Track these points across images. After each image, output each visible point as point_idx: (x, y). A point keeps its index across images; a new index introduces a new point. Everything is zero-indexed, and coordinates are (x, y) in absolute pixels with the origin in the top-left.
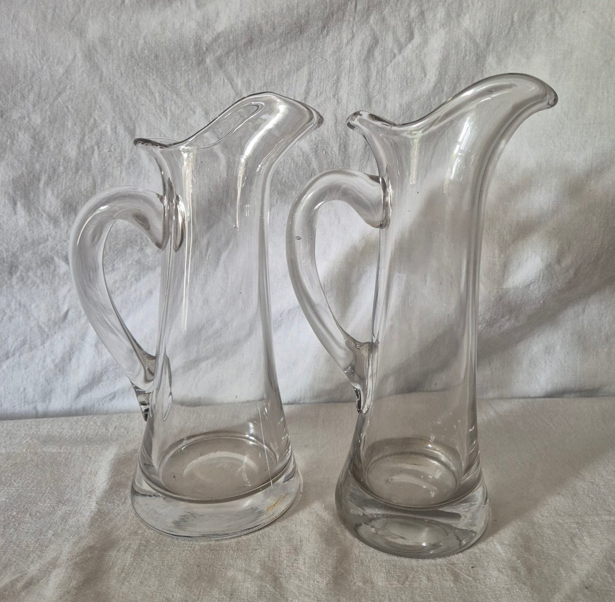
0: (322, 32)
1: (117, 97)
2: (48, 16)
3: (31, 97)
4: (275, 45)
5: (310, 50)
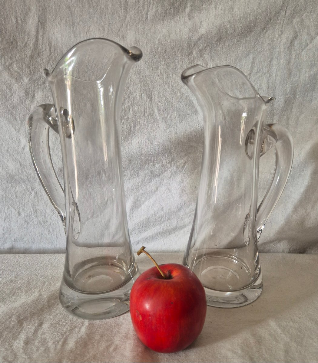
0: (263, 30)
1: (143, 77)
2: (105, 29)
4: (234, 41)
5: (255, 43)
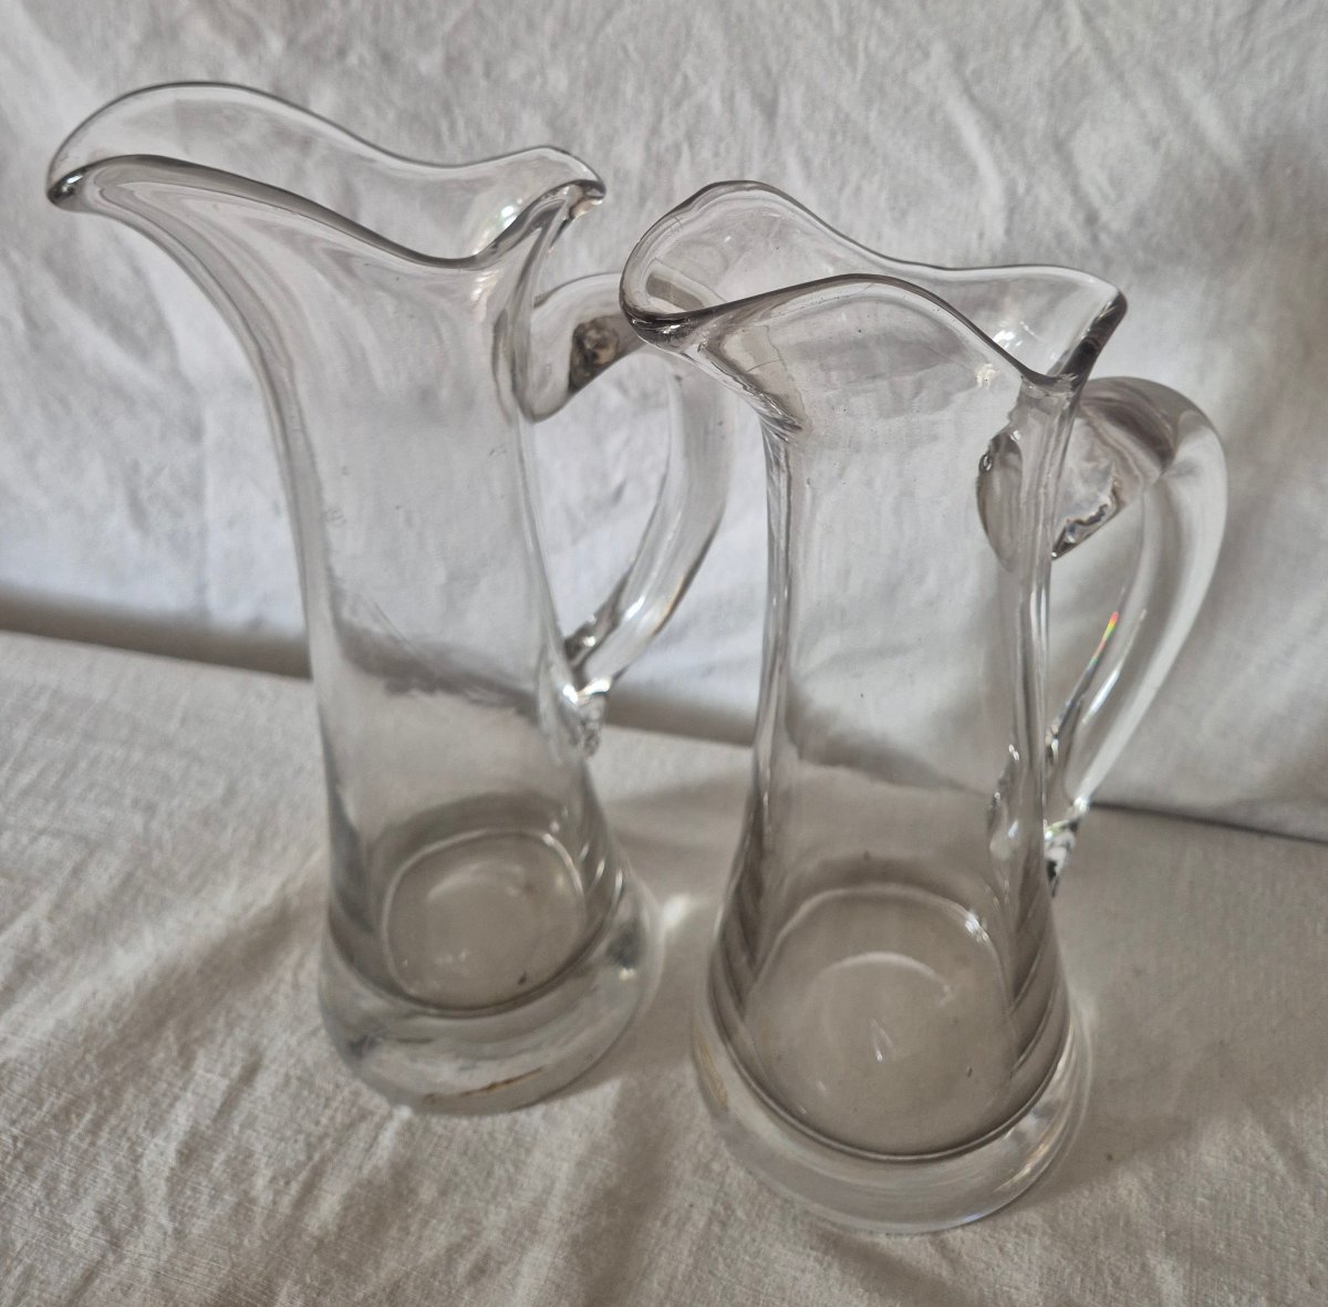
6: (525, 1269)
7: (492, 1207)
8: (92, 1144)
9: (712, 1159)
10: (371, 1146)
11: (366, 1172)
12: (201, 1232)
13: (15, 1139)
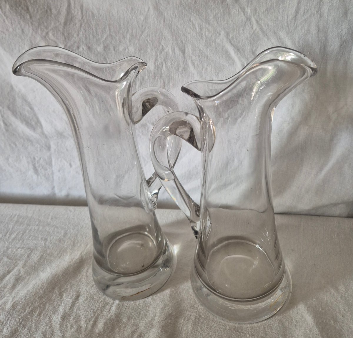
1: (174, 30)
3: (128, 36)
6: (151, 334)
7: (141, 321)
8: (39, 318)
9: (195, 304)
10: (110, 311)
11: (109, 316)
12: (69, 335)
13: (20, 319)
